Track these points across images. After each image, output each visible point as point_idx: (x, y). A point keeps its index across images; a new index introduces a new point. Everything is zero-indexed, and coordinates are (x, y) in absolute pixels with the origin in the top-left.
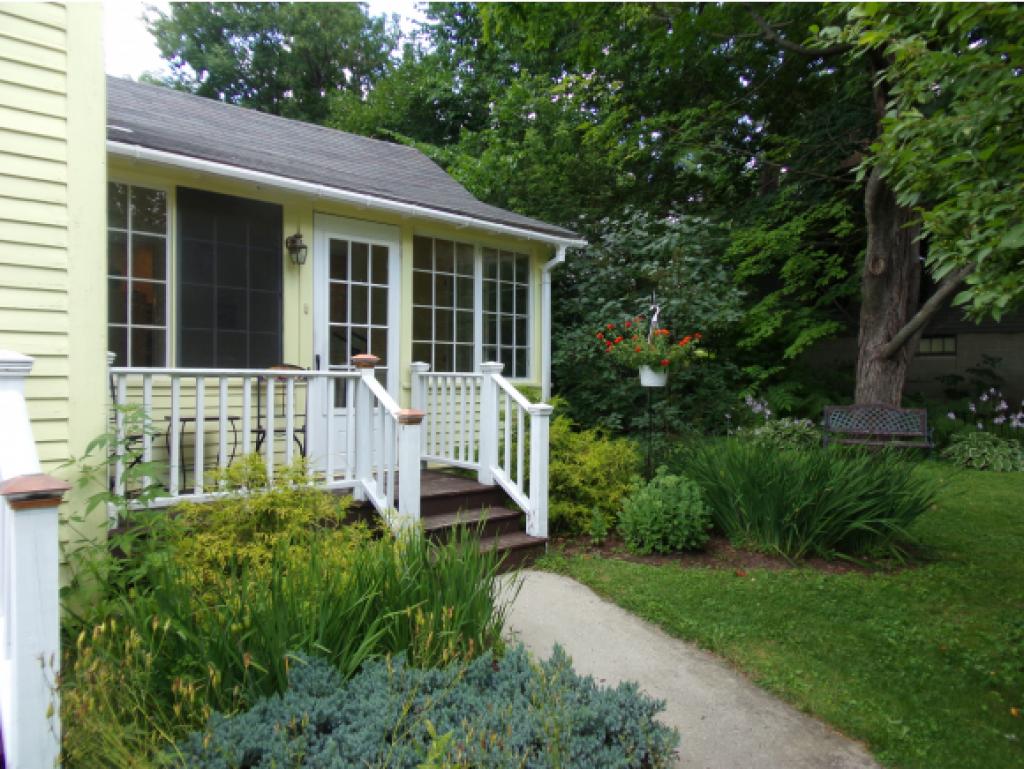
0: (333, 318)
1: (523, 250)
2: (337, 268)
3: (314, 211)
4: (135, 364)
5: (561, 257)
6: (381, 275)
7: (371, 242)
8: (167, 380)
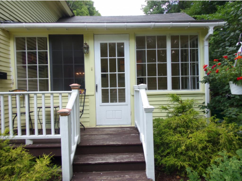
0: (102, 71)
1: (193, 33)
2: (103, 53)
3: (94, 35)
4: (40, 91)
5: (211, 32)
6: (122, 53)
7: (116, 42)
8: (49, 95)
